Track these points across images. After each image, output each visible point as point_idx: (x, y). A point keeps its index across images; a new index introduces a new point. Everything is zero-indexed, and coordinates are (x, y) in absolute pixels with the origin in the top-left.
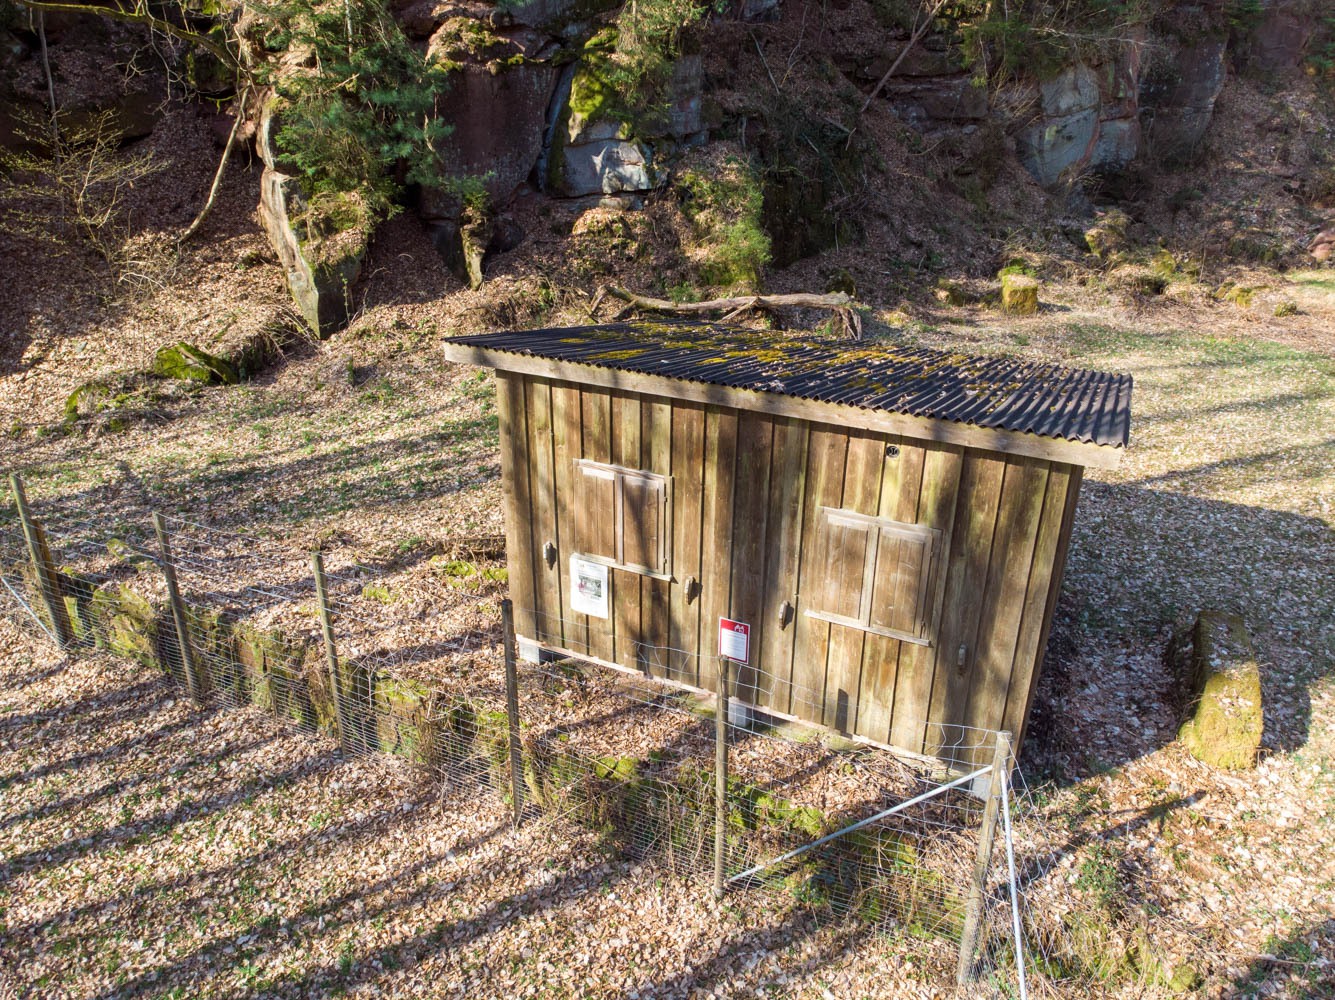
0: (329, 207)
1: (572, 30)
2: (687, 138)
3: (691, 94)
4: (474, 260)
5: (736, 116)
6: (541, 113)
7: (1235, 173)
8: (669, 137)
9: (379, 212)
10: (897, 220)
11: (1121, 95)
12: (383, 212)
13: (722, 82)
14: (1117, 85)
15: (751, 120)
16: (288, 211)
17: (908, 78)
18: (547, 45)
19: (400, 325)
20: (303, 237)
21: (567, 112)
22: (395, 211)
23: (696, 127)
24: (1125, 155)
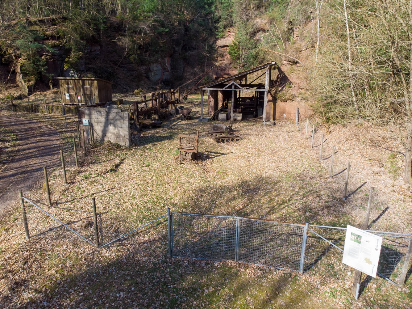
0: (29, 78)
1: (63, 56)
2: (83, 71)
3: (83, 65)
4: (51, 86)
5: (91, 68)
6: (60, 67)
8: (80, 70)
9: (36, 79)
10: (122, 85)
12: (37, 79)
13: (89, 64)
15: (93, 69)
16: (23, 79)
17: (123, 64)
18: (60, 58)
19: (41, 94)
20: (25, 82)
21: (64, 67)
22: (39, 79)
23: (84, 69)
24: (169, 78)
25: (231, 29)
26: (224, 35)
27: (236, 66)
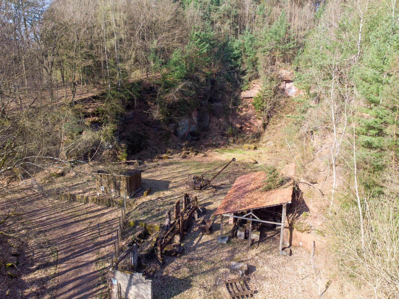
4: (89, 159)
5: (124, 136)
7: (212, 132)
10: (152, 146)
13: (123, 132)
15: (127, 137)
19: (80, 168)
25: (255, 81)
26: (249, 87)
27: (260, 117)
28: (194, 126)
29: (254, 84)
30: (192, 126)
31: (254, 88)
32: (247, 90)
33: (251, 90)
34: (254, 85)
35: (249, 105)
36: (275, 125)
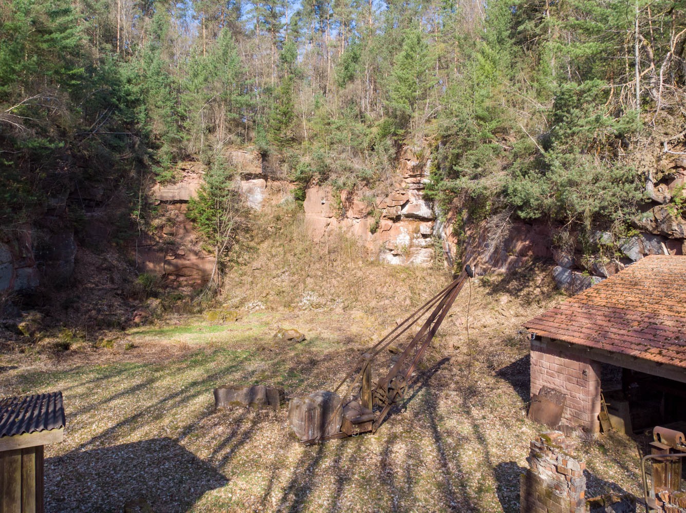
7: (92, 289)
11: (24, 256)
14: (21, 251)
24: (33, 284)
25: (187, 165)
26: (173, 177)
27: (211, 248)
28: (30, 270)
29: (184, 170)
30: (20, 271)
31: (186, 179)
32: (168, 182)
33: (179, 185)
34: (185, 174)
35: (178, 219)
36: (244, 267)
